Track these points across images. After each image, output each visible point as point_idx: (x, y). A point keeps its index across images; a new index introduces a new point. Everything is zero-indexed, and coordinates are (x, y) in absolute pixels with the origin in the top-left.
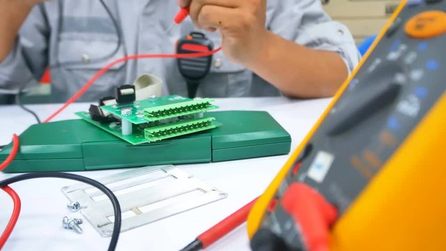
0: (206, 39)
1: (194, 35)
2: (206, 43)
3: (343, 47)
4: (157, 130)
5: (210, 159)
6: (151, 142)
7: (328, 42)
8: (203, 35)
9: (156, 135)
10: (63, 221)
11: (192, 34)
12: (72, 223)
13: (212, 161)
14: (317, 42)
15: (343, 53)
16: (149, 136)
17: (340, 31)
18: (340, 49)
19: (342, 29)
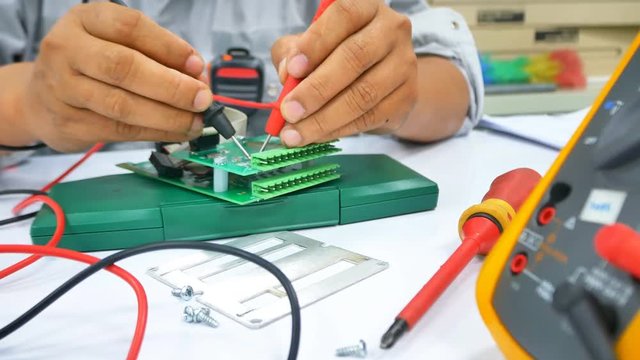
0: (252, 58)
1: (234, 53)
2: (255, 63)
3: (459, 50)
4: (271, 183)
5: (337, 221)
6: (262, 201)
7: (437, 40)
8: (246, 52)
9: (270, 190)
10: (186, 312)
11: (230, 51)
12: (201, 314)
13: (340, 224)
14: (421, 40)
15: (460, 60)
16: (259, 193)
17: (454, 24)
18: (456, 53)
19: (457, 21)
